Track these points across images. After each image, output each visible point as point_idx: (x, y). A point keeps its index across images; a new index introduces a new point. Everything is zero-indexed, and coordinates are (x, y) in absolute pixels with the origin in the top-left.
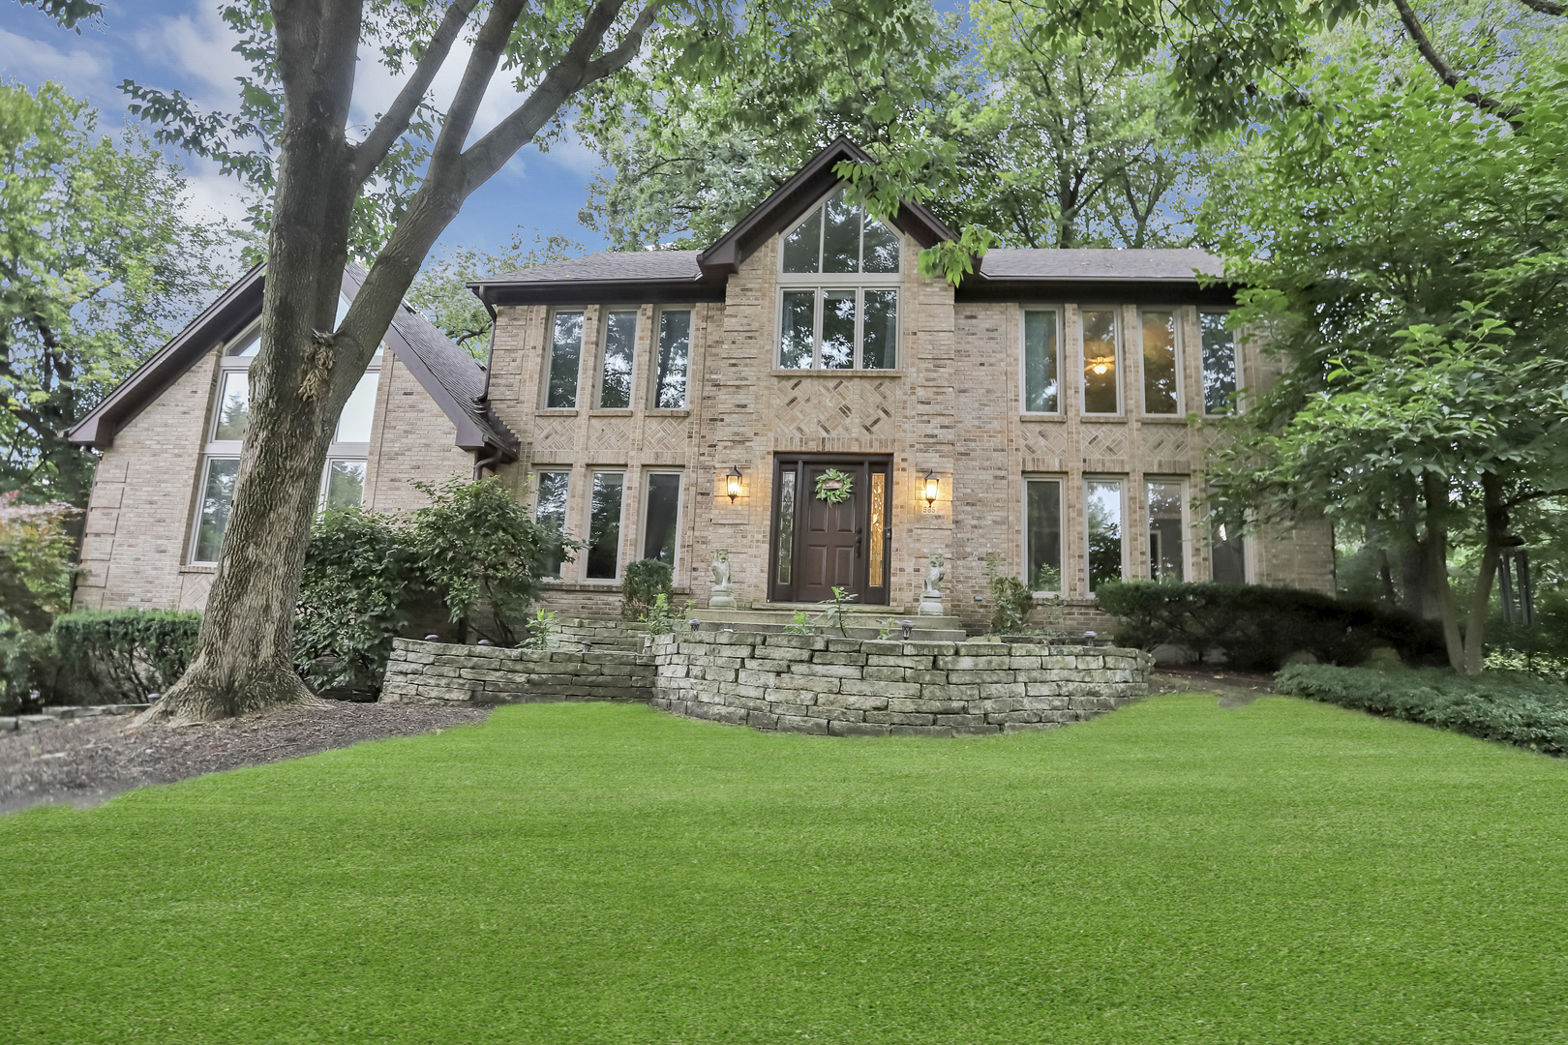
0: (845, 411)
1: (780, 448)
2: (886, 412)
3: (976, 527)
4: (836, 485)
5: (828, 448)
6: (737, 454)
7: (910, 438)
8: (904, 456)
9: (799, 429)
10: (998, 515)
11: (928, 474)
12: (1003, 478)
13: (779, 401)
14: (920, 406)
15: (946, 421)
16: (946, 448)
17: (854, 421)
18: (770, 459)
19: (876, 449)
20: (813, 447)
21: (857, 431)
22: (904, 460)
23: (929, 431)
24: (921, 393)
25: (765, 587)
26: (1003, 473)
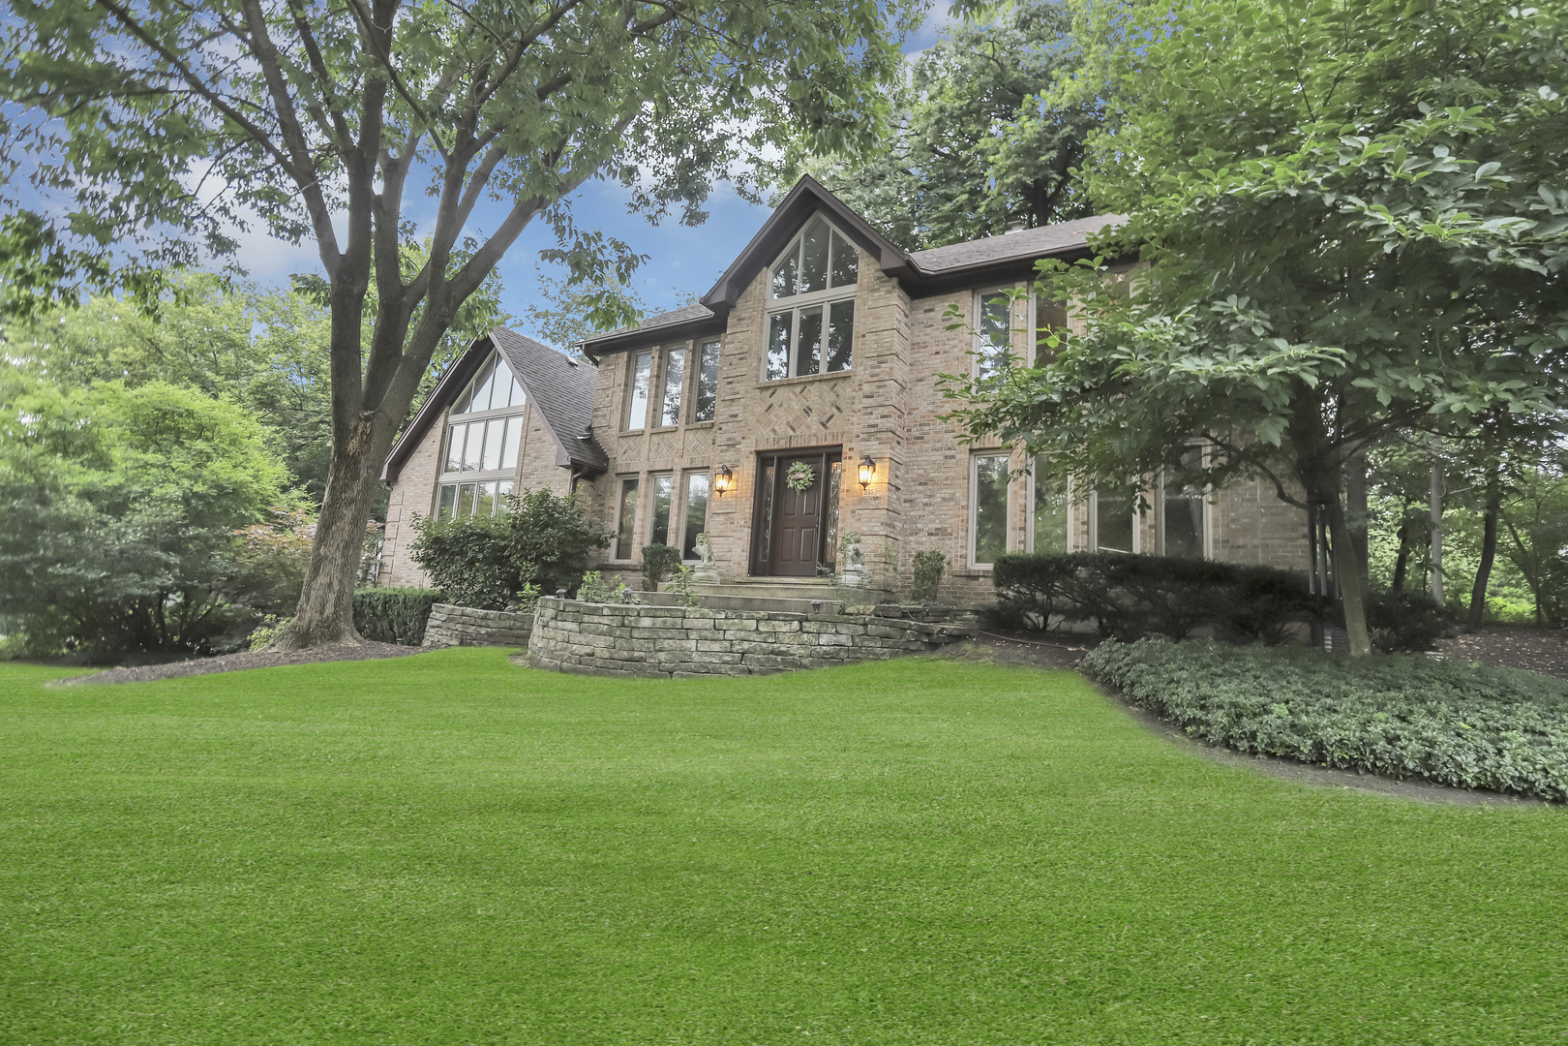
0: (808, 411)
1: (760, 448)
2: (838, 409)
3: (926, 505)
4: (802, 475)
5: (794, 445)
6: (729, 456)
7: (856, 429)
8: (851, 445)
9: (774, 431)
10: (946, 492)
11: (870, 462)
12: (953, 457)
13: (760, 409)
14: (865, 400)
15: (886, 411)
16: (884, 436)
17: (813, 420)
18: (753, 458)
19: (830, 442)
20: (783, 445)
21: (816, 428)
22: (851, 449)
23: (872, 422)
24: (866, 388)
25: (747, 564)
26: (952, 453)
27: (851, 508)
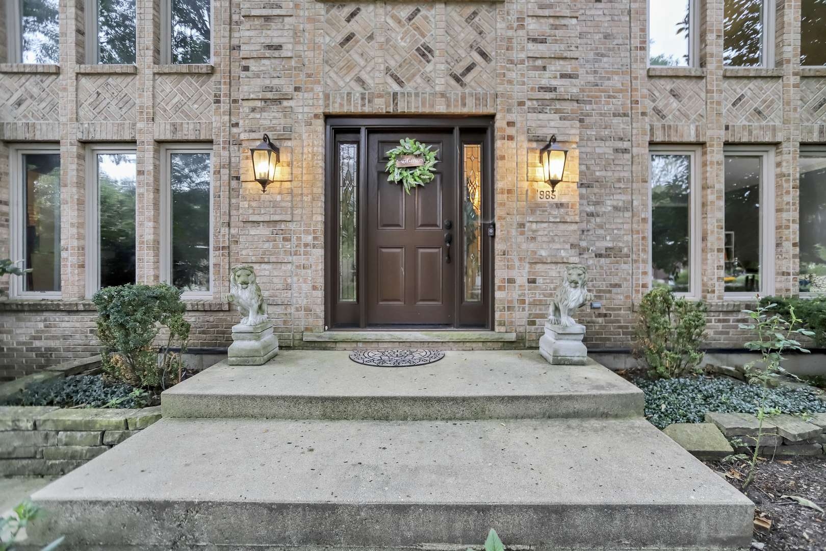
0: (425, 52)
1: (335, 109)
2: (483, 54)
3: (591, 215)
4: (415, 162)
5: (402, 108)
6: (271, 119)
7: (518, 92)
8: (510, 117)
9: (359, 80)
10: (620, 199)
11: (547, 145)
12: (625, 151)
13: (329, 39)
14: (531, 46)
15: (568, 67)
16: (568, 107)
17: (437, 67)
18: (319, 124)
19: (471, 108)
20: (380, 106)
21: (441, 83)
22: (510, 124)
23: (544, 82)
24: (532, 26)
25: (320, 310)
26: (626, 145)
27: (518, 219)
